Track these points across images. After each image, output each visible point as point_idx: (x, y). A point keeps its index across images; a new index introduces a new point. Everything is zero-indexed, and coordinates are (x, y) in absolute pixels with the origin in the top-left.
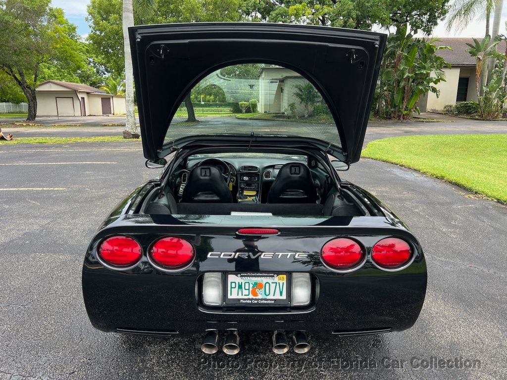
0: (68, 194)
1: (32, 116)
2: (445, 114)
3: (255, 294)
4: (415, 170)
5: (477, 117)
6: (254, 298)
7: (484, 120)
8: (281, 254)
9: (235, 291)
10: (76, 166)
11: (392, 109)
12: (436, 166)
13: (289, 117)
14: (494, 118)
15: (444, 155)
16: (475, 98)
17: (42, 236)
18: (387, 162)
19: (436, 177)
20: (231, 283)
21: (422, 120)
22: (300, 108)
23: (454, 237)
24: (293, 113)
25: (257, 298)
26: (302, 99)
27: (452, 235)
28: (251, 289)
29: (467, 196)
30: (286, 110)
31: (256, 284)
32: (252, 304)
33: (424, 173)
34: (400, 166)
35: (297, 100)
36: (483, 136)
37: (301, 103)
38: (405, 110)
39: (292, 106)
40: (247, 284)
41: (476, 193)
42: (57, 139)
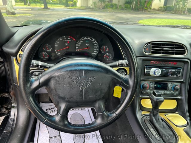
5: (173, 12)
7: (176, 14)
11: (140, 7)
14: (180, 13)
24: (95, 6)
26: (100, 0)
30: (92, 5)
35: (97, 1)
37: (99, 2)
38: (146, 7)
39: (95, 3)
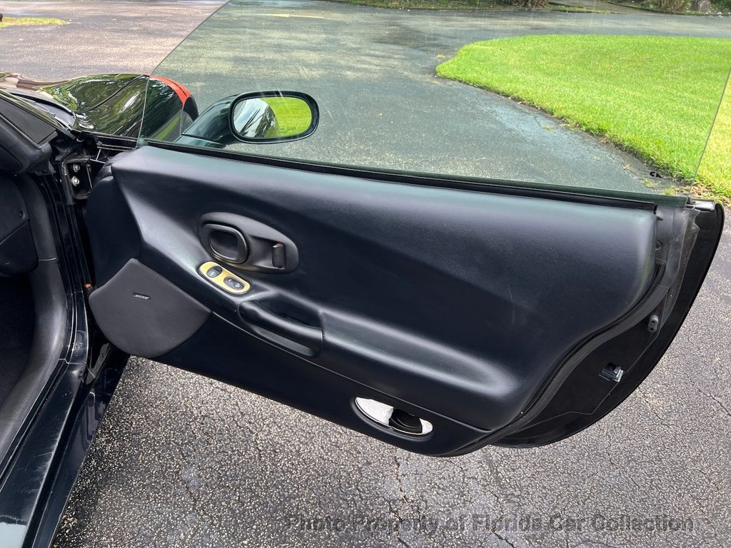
4: (543, 111)
5: (651, 7)
7: (662, 12)
12: (587, 103)
14: (678, 10)
18: (488, 89)
19: (587, 131)
21: (563, 8)
33: (561, 119)
34: (514, 99)
36: (665, 40)
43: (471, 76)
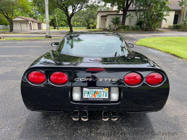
0: (23, 58)
1: (11, 30)
2: (169, 29)
3: (95, 96)
4: (158, 50)
5: (181, 30)
6: (94, 98)
7: (183, 31)
8: (106, 79)
9: (86, 95)
10: (27, 48)
11: (148, 27)
12: (166, 48)
13: (108, 30)
15: (168, 44)
16: (180, 23)
17: (12, 74)
18: (147, 47)
19: (166, 52)
20: (85, 91)
21: (159, 31)
22: (113, 27)
23: (174, 74)
24: (110, 28)
25: (96, 97)
26: (114, 23)
27: (173, 74)
28: (93, 94)
29: (178, 59)
30: (108, 27)
31: (95, 92)
32: (93, 100)
33: (161, 51)
34: (152, 48)
35: (112, 23)
36: (183, 37)
37: (113, 25)
38: (153, 27)
39: (110, 26)
40: (91, 92)
41: (182, 58)
42: (21, 38)
43: (143, 45)
